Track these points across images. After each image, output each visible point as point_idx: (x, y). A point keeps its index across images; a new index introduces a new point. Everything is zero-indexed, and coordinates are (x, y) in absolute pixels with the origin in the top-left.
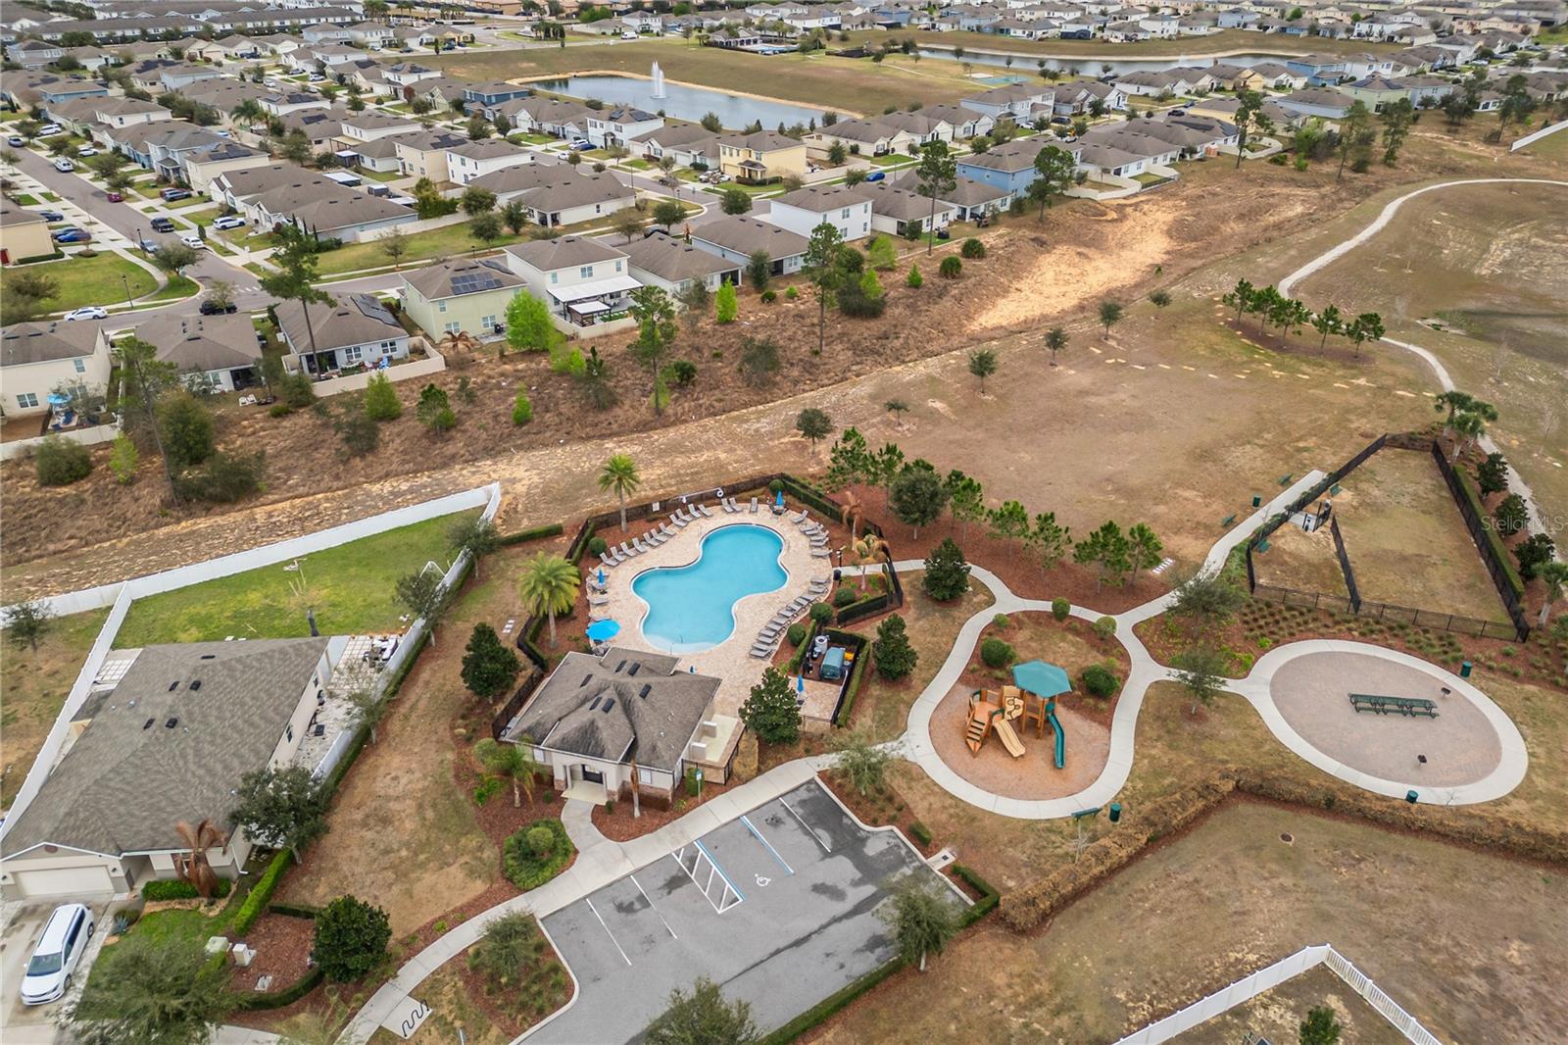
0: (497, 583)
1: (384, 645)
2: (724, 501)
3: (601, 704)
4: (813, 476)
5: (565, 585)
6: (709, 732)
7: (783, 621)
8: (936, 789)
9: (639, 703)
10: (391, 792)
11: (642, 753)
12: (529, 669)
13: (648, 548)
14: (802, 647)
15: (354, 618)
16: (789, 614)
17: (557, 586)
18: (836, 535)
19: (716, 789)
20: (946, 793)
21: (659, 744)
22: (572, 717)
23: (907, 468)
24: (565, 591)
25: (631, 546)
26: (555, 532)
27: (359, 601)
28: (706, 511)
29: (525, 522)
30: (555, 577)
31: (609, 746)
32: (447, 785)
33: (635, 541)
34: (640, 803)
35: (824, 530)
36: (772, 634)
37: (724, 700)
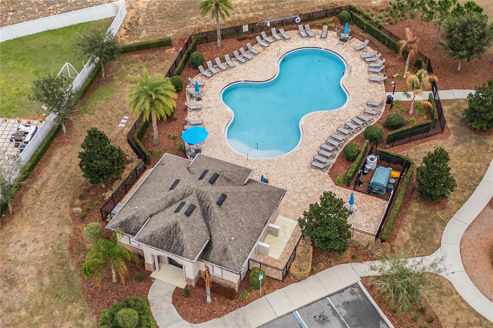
0: (118, 83)
1: (27, 129)
2: (301, 27)
3: (184, 209)
4: (375, 9)
5: (163, 99)
6: (274, 232)
7: (340, 138)
8: (463, 305)
9: (216, 210)
10: (19, 257)
11: (215, 253)
12: (136, 162)
13: (236, 63)
14: (355, 164)
15: (9, 103)
16: (346, 132)
17: (157, 99)
18: (391, 64)
19: (275, 284)
20: (472, 310)
21: (230, 248)
22: (160, 216)
23: (459, 9)
24: (164, 104)
25: (223, 60)
26: (165, 44)
27: (14, 90)
28: (286, 34)
29: (144, 34)
30: (156, 92)
31: (188, 247)
32: (62, 256)
33: (227, 57)
34: (212, 291)
35: (381, 58)
36: (331, 148)
37: (287, 203)
